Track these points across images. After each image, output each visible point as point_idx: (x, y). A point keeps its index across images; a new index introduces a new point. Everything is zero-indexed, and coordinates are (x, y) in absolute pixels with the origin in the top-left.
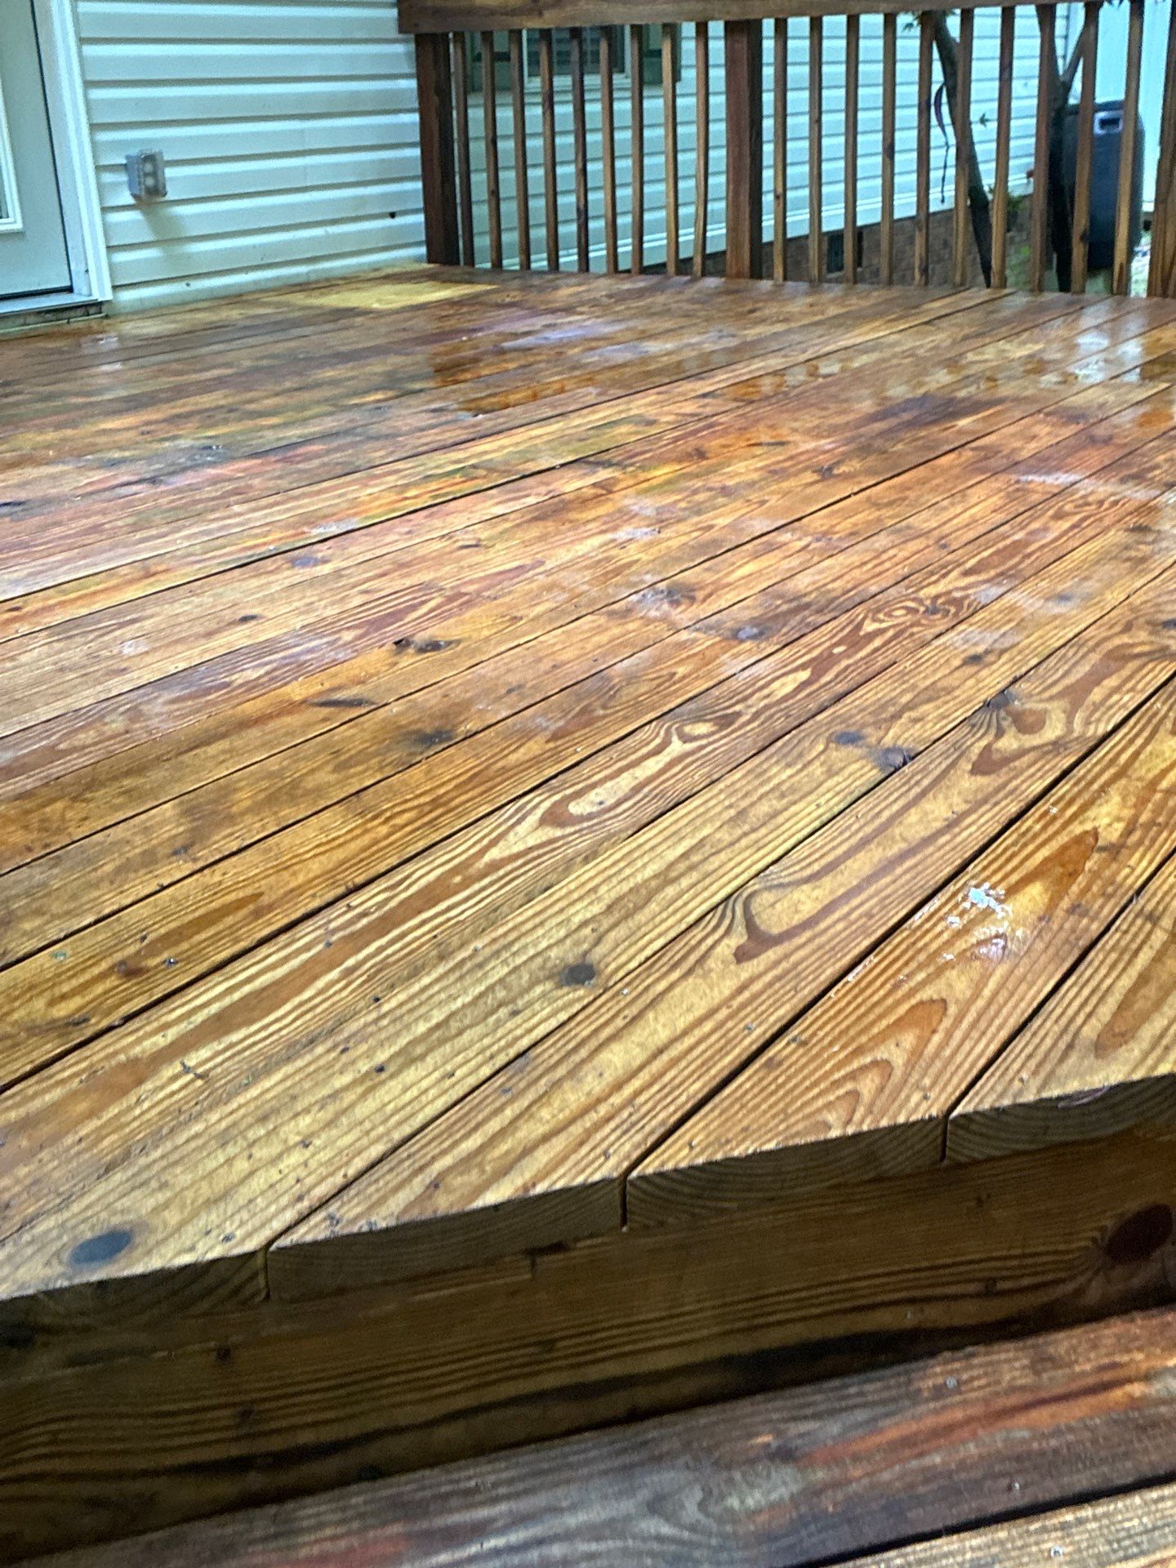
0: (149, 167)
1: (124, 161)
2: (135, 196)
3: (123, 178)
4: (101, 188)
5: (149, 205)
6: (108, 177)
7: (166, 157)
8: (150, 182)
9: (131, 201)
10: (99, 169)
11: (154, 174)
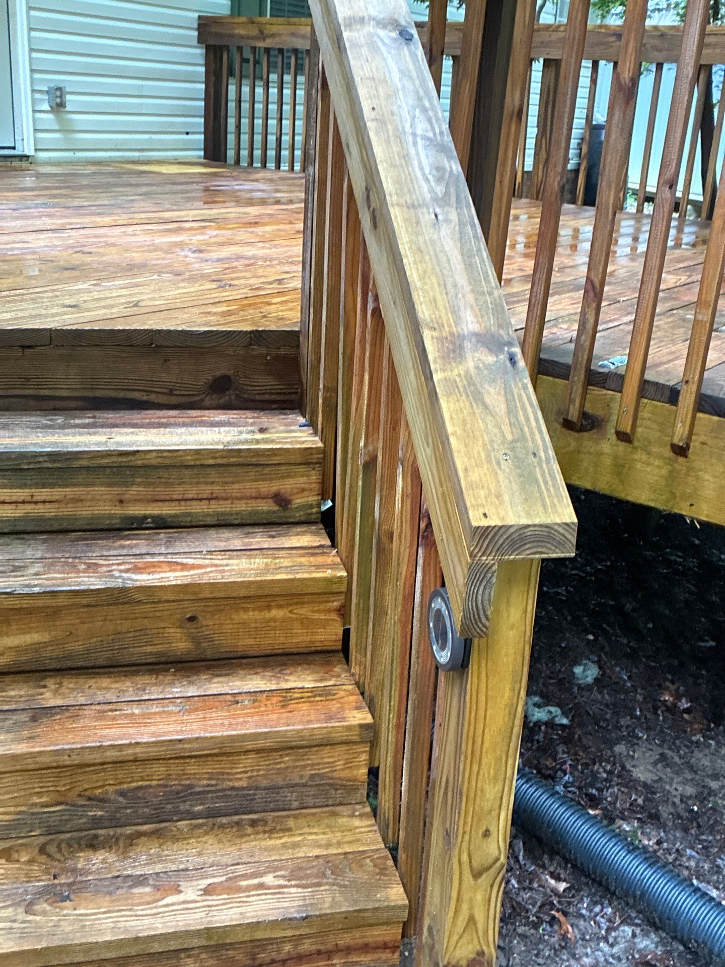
0: (58, 93)
1: (46, 89)
2: (51, 107)
3: (46, 97)
4: (33, 100)
5: (58, 112)
6: (38, 96)
7: (67, 89)
8: (58, 100)
9: (48, 108)
10: (33, 91)
11: (61, 97)
